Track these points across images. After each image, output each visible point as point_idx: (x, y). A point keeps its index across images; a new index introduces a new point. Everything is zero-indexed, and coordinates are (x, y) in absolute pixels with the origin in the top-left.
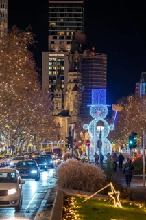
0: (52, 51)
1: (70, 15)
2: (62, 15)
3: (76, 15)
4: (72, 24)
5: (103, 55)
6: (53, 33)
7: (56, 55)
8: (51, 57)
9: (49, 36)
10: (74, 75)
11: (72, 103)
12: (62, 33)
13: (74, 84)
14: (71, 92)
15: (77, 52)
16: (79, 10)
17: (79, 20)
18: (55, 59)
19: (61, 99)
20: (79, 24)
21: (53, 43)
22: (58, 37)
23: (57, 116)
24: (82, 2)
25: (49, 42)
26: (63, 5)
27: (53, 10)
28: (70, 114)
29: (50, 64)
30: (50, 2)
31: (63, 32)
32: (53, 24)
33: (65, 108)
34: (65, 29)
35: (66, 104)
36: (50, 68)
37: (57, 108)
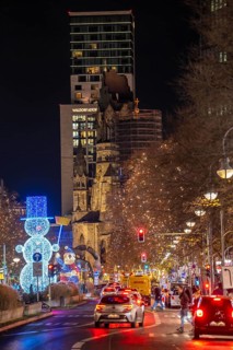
0: (79, 103)
1: (109, 37)
2: (93, 38)
3: (119, 37)
4: (113, 53)
5: (154, 112)
6: (78, 71)
7: (85, 110)
8: (76, 114)
9: (72, 76)
10: (107, 148)
11: (104, 198)
12: (95, 70)
13: (108, 164)
14: (102, 179)
15: (110, 108)
16: (125, 28)
17: (125, 45)
18: (84, 118)
19: (85, 192)
20: (125, 53)
21: (79, 88)
22: (88, 77)
23: (79, 221)
24: (129, 12)
25: (73, 87)
26: (95, 18)
27: (77, 29)
28: (101, 219)
29: (75, 126)
30: (71, 14)
31: (97, 69)
32: (77, 53)
33: (94, 208)
34: (101, 62)
35: (95, 200)
36: (75, 134)
37: (78, 208)
